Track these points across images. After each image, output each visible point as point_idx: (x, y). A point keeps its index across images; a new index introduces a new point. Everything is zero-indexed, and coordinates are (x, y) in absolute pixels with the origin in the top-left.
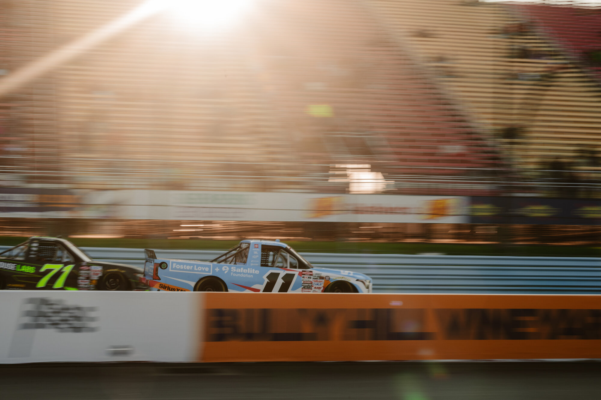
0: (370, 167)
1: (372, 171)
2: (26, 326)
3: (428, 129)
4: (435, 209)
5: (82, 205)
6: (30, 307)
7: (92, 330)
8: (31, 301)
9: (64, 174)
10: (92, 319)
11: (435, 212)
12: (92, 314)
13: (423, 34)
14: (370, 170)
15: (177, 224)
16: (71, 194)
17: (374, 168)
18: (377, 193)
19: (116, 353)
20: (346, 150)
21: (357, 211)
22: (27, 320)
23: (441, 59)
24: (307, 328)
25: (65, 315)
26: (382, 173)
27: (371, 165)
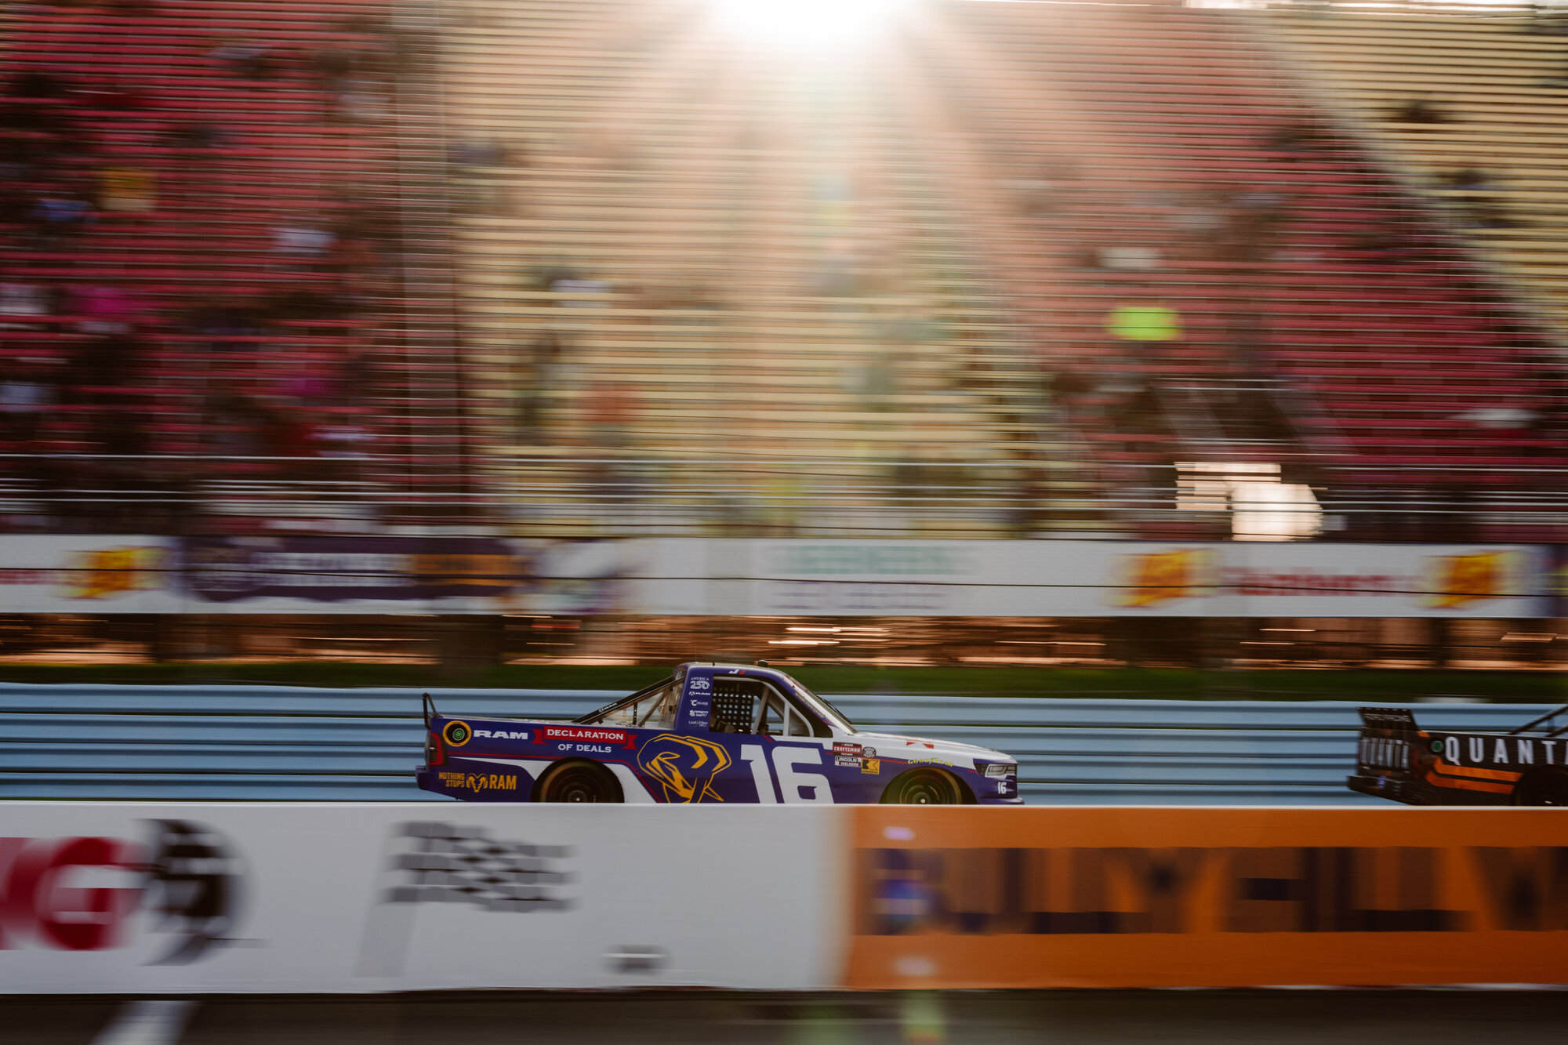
0: (1279, 471)
1: (1283, 482)
2: (401, 896)
3: (1434, 366)
4: (1454, 580)
5: (533, 581)
6: (408, 846)
7: (559, 905)
8: (412, 829)
9: (487, 500)
10: (560, 878)
11: (1457, 588)
12: (558, 865)
13: (1418, 113)
14: (1279, 479)
15: (779, 628)
16: (506, 551)
17: (1290, 474)
18: (1298, 540)
19: (630, 966)
20: (1214, 426)
21: (1249, 586)
22: (402, 879)
23: (1467, 178)
24: (1125, 899)
25: (494, 866)
26: (1310, 486)
27: (1281, 465)
